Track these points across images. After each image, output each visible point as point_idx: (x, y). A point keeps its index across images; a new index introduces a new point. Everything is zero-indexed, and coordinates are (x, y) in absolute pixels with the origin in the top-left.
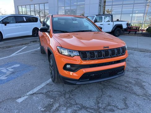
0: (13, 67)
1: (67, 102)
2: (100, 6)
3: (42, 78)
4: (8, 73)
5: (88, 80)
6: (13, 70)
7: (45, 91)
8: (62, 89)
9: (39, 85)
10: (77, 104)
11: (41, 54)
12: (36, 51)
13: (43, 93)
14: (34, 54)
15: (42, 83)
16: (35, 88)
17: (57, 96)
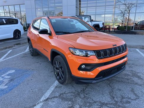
1: (85, 102)
2: (77, 7)
3: (47, 81)
5: (102, 77)
6: (10, 77)
7: (57, 94)
8: (73, 90)
9: (48, 90)
10: (95, 102)
11: (32, 57)
12: (25, 54)
13: (56, 97)
15: (50, 86)
16: (45, 93)
17: (72, 97)
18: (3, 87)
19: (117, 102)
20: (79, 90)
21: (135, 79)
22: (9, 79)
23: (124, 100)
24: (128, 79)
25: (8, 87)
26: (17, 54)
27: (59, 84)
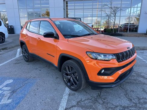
0: (5, 84)
1: (106, 108)
3: (56, 89)
4: (7, 93)
6: (9, 88)
7: (74, 103)
8: (89, 96)
9: (62, 98)
10: (117, 107)
11: (27, 63)
12: (17, 60)
13: (75, 106)
14: (17, 63)
15: (62, 95)
16: (60, 103)
17: (91, 104)
18: (5, 101)
19: (136, 104)
20: (95, 96)
21: (141, 79)
22: (10, 90)
23: (141, 101)
24: (135, 80)
25: (13, 101)
26: (7, 61)
27: (71, 91)
